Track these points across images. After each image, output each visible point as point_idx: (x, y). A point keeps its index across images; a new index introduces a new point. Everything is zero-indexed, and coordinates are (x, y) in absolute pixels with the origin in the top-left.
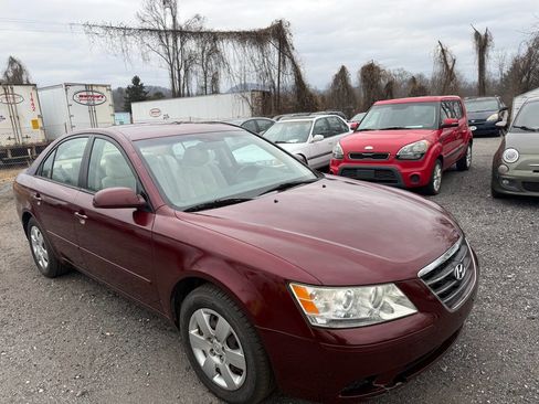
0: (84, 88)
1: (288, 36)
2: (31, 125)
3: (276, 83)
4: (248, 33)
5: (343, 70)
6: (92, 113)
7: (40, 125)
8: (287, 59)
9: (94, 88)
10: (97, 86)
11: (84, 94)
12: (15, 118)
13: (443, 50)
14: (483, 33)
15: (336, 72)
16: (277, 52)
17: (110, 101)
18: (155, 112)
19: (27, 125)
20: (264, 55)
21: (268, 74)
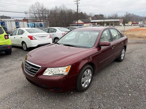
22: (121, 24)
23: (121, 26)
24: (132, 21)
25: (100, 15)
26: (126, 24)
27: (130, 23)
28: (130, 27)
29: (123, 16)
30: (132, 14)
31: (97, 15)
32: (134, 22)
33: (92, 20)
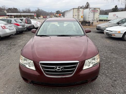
0: (93, 9)
2: (81, 17)
6: (94, 15)
7: (83, 17)
9: (96, 9)
10: (97, 8)
11: (93, 10)
12: (78, 15)
17: (99, 12)
18: (114, 15)
19: (80, 17)
22: (35, 17)
23: (35, 19)
24: (43, 16)
25: (13, 8)
26: (39, 18)
27: (42, 17)
28: (43, 20)
29: (35, 11)
30: (41, 10)
31: (10, 8)
32: (44, 16)
33: (7, 13)
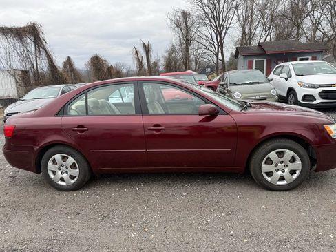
1: (41, 34)
3: (35, 65)
4: (9, 28)
5: (69, 59)
8: (41, 50)
13: (136, 51)
14: (147, 44)
15: (65, 60)
16: (33, 44)
20: (24, 45)
21: (28, 58)
